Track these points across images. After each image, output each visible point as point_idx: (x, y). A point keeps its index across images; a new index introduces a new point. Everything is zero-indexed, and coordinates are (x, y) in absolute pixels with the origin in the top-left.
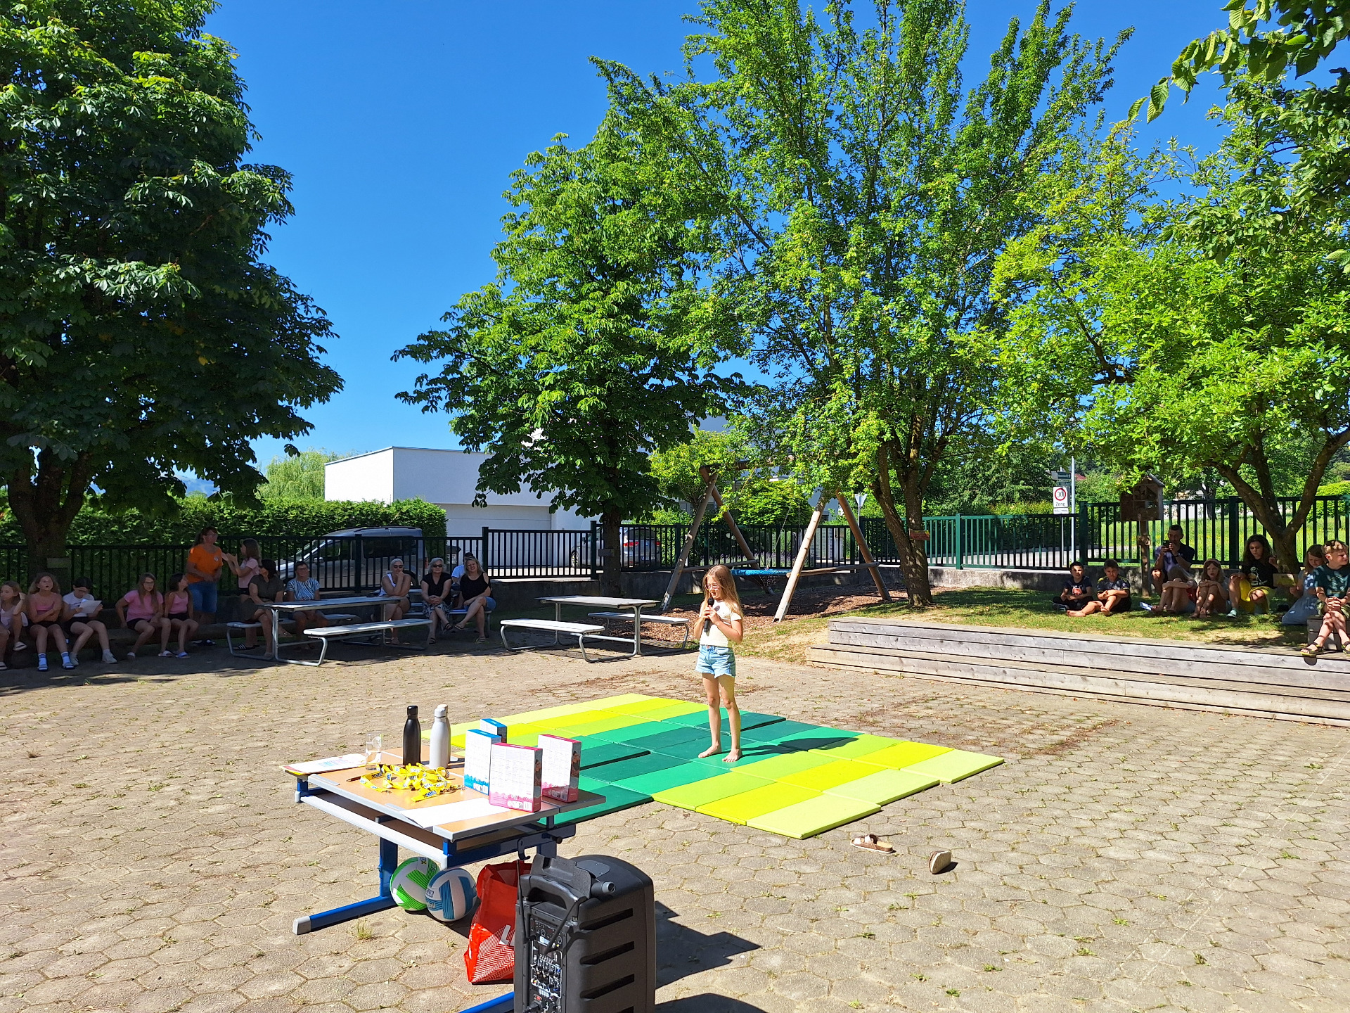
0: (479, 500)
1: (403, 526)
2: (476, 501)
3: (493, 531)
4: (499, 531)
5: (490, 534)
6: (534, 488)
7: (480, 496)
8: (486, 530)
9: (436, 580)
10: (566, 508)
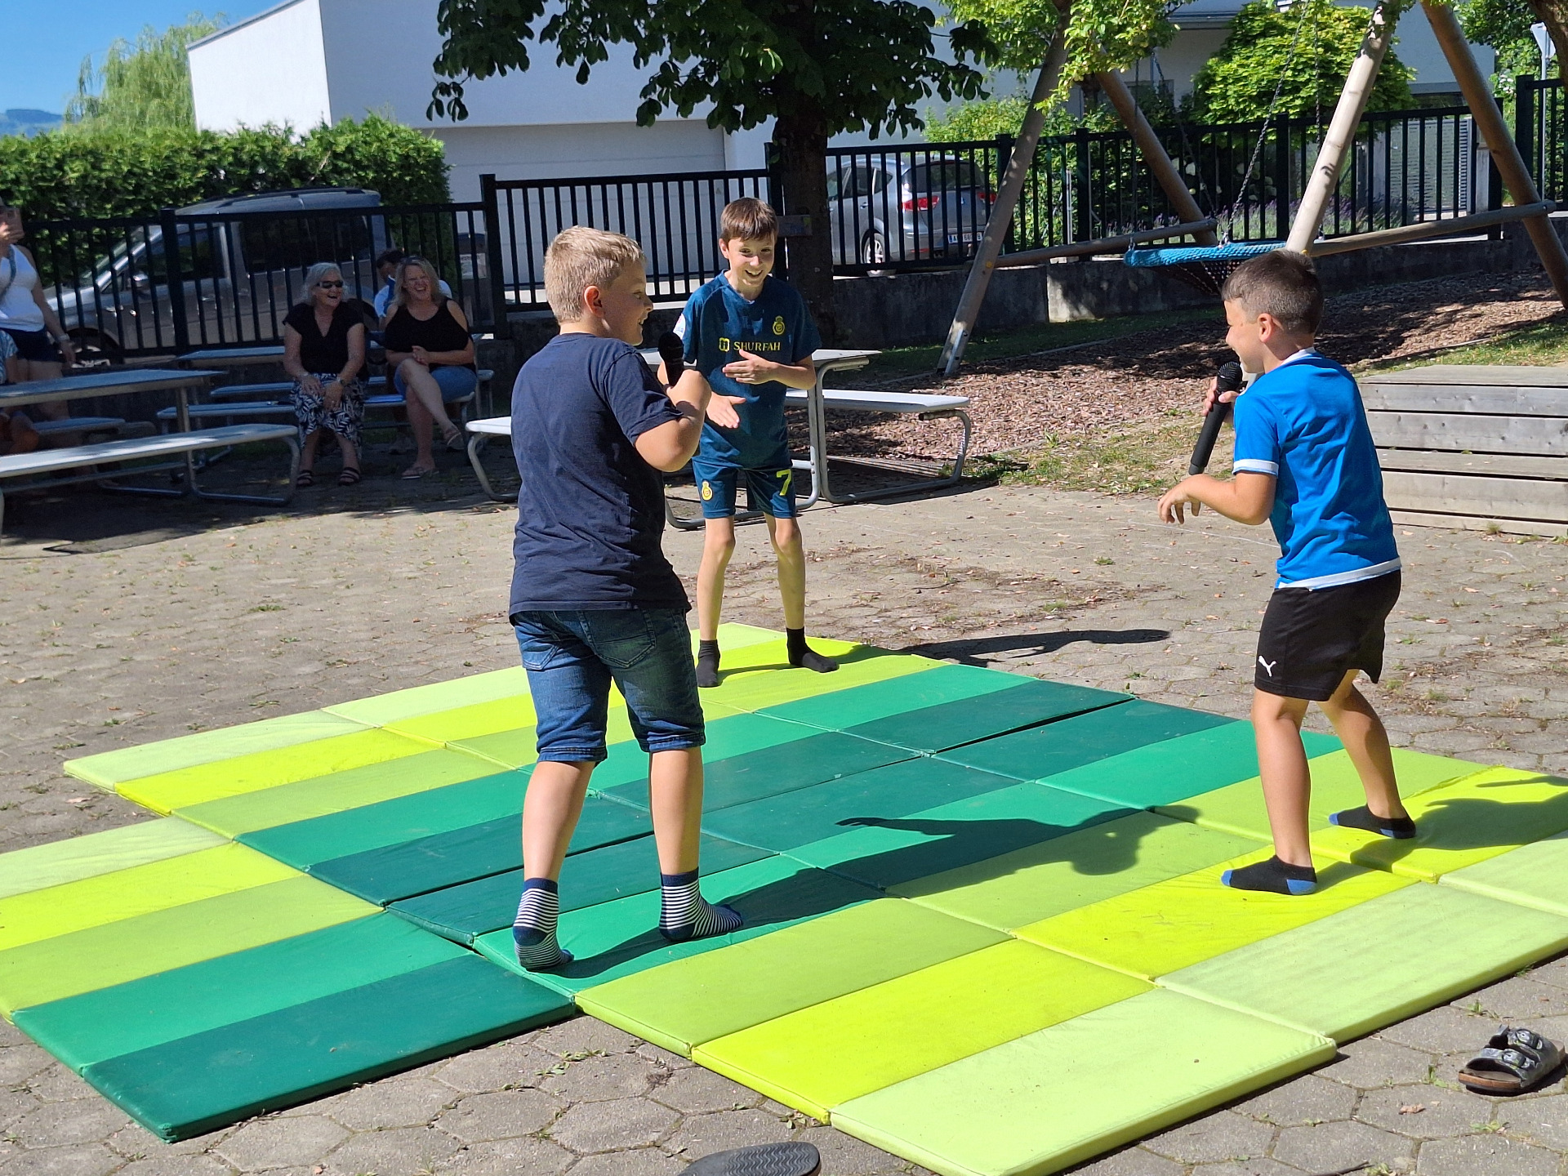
0: (445, 100)
1: (340, 187)
2: (439, 104)
3: (509, 186)
4: (525, 185)
5: (501, 194)
6: (567, 56)
7: (444, 89)
8: (489, 184)
9: (324, 324)
10: (685, 109)
